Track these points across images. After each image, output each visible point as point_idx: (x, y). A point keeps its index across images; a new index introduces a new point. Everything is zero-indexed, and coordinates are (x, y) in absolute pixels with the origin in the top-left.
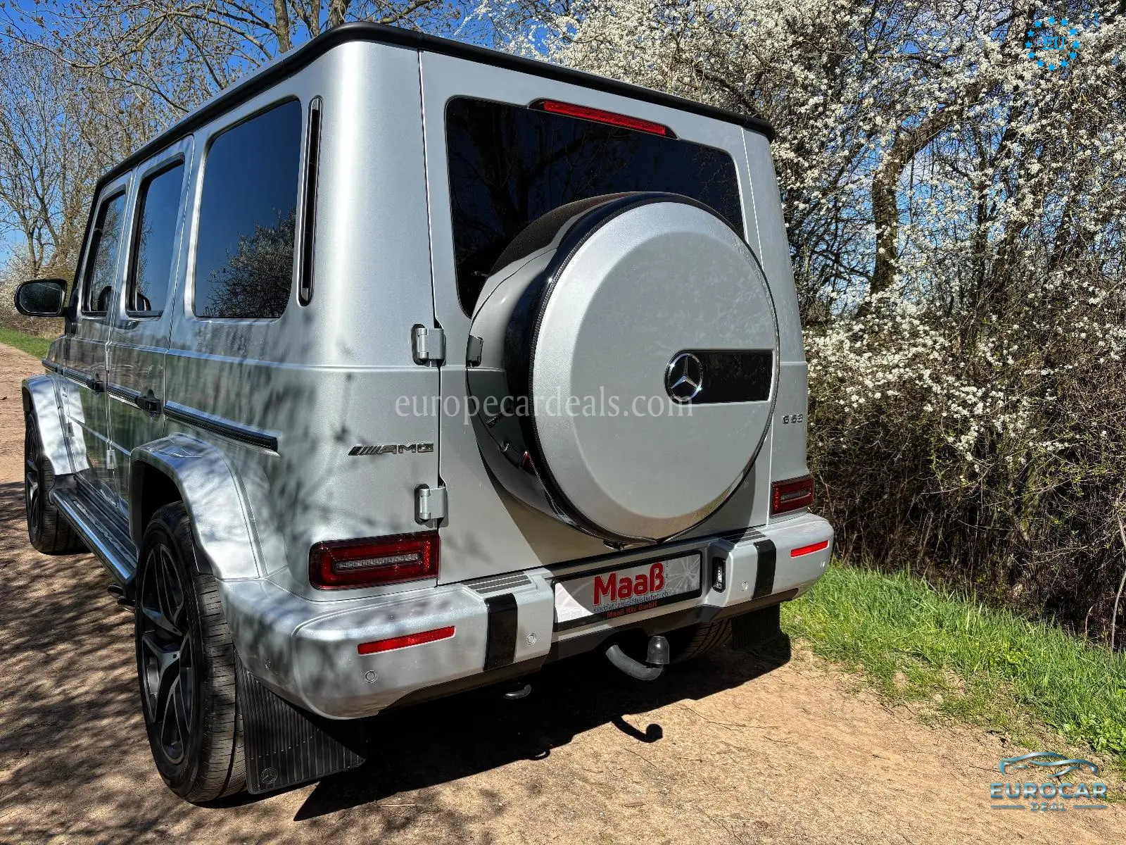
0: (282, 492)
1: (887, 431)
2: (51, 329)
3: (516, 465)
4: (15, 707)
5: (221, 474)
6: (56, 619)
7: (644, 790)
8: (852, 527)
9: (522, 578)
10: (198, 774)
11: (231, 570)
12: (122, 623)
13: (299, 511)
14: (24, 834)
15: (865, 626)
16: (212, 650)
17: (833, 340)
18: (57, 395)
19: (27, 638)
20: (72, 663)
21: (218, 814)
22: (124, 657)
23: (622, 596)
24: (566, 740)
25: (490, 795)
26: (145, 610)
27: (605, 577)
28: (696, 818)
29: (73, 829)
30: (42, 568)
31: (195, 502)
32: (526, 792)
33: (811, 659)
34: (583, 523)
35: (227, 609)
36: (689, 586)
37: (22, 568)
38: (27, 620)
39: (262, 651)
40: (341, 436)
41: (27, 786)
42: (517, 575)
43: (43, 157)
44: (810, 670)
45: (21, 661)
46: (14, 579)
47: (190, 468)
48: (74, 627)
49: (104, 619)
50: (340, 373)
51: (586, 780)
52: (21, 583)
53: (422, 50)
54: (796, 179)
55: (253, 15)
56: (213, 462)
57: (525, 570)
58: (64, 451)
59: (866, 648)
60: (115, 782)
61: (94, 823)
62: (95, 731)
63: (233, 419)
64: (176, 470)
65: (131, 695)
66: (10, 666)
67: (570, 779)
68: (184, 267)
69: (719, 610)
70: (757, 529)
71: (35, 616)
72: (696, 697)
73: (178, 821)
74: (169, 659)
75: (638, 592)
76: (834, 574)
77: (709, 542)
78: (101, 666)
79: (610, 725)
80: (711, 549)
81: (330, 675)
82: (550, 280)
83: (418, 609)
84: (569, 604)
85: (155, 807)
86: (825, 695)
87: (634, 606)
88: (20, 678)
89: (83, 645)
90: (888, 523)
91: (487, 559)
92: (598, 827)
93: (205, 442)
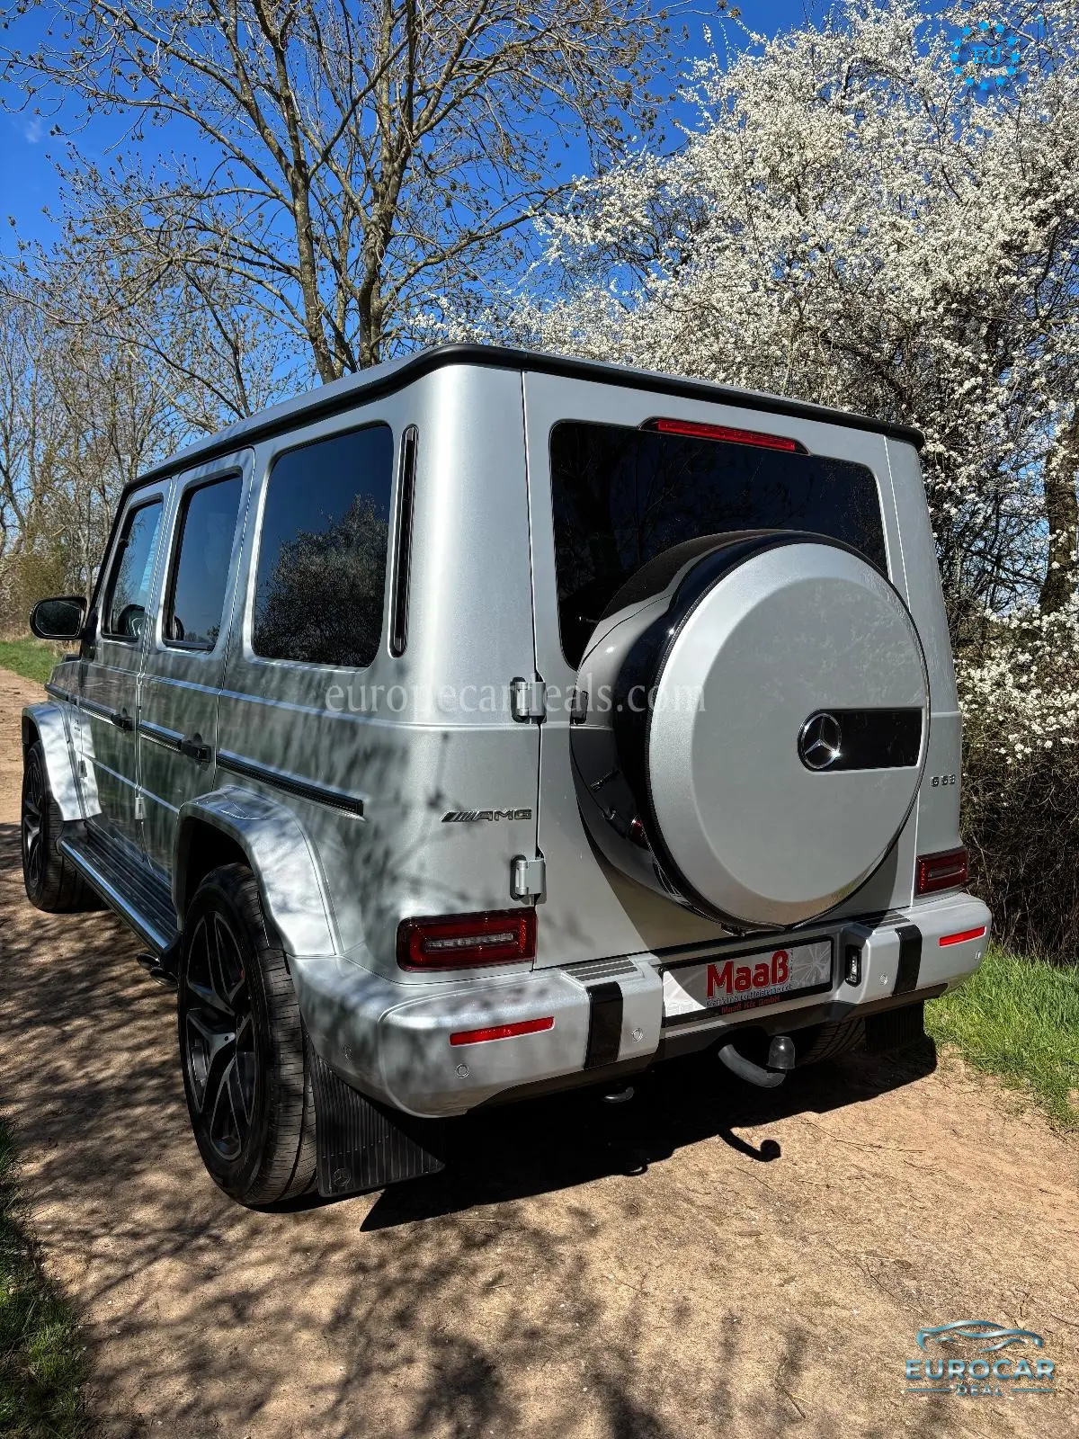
0: (368, 859)
1: (1060, 786)
2: (12, 629)
3: (623, 836)
4: (34, 1090)
5: (294, 838)
6: (68, 989)
7: (760, 1217)
8: (1014, 903)
9: (626, 964)
10: (260, 1172)
11: (306, 945)
12: (143, 997)
13: (386, 882)
14: (66, 1233)
15: (1031, 1032)
16: (280, 1034)
17: (992, 673)
18: (67, 728)
19: (38, 1011)
20: (92, 1041)
21: (276, 1220)
22: (149, 1036)
23: (739, 988)
24: (665, 1154)
25: (581, 1214)
26: (191, 985)
27: (720, 966)
28: (824, 1255)
29: (118, 1230)
30: (45, 929)
31: (266, 869)
32: (619, 1212)
33: (963, 1070)
34: (698, 904)
35: (301, 991)
36: (817, 978)
37: (21, 928)
38: (35, 990)
39: (341, 1037)
40: (435, 802)
41: (61, 1182)
42: (620, 961)
43: (9, 421)
44: (961, 1082)
45: (34, 1038)
46: (13, 941)
47: (259, 830)
48: (89, 999)
49: (122, 990)
50: (434, 733)
51: (690, 1201)
52: (23, 946)
53: (526, 371)
54: (947, 476)
55: (273, 259)
56: (282, 823)
57: (630, 955)
58: (74, 793)
59: (1032, 1058)
60: (157, 1179)
61: (139, 1225)
62: (128, 1121)
63: (308, 775)
64: (243, 832)
65: (162, 1080)
66: (23, 1043)
67: (672, 1200)
68: (242, 597)
69: (854, 1007)
70: (899, 912)
71: (44, 985)
72: (819, 1111)
73: (232, 1226)
74: (219, 1042)
75: (758, 984)
76: (991, 964)
77: (841, 927)
78: (125, 1046)
79: (717, 1139)
80: (844, 935)
81: (419, 1067)
82: (671, 631)
83: (512, 996)
84: (677, 996)
85: (205, 1210)
86: (980, 1115)
87: (754, 1000)
88: (36, 1058)
89: (101, 1021)
90: (1062, 900)
91: (587, 941)
92: (709, 1257)
93: (270, 799)
